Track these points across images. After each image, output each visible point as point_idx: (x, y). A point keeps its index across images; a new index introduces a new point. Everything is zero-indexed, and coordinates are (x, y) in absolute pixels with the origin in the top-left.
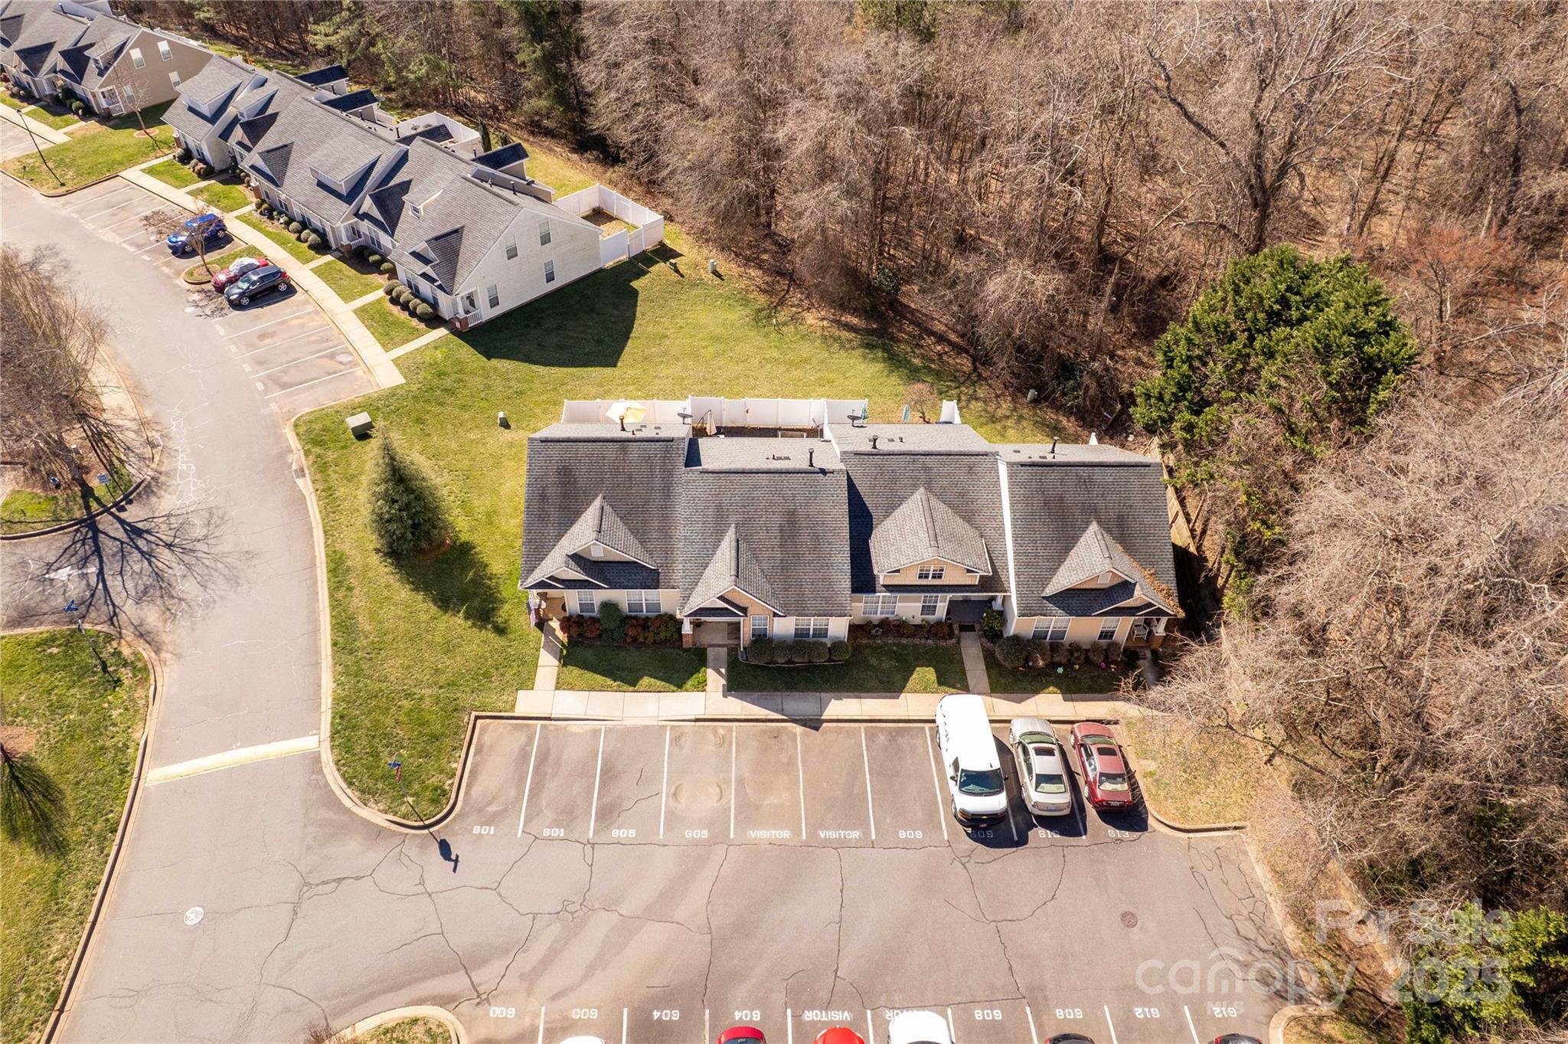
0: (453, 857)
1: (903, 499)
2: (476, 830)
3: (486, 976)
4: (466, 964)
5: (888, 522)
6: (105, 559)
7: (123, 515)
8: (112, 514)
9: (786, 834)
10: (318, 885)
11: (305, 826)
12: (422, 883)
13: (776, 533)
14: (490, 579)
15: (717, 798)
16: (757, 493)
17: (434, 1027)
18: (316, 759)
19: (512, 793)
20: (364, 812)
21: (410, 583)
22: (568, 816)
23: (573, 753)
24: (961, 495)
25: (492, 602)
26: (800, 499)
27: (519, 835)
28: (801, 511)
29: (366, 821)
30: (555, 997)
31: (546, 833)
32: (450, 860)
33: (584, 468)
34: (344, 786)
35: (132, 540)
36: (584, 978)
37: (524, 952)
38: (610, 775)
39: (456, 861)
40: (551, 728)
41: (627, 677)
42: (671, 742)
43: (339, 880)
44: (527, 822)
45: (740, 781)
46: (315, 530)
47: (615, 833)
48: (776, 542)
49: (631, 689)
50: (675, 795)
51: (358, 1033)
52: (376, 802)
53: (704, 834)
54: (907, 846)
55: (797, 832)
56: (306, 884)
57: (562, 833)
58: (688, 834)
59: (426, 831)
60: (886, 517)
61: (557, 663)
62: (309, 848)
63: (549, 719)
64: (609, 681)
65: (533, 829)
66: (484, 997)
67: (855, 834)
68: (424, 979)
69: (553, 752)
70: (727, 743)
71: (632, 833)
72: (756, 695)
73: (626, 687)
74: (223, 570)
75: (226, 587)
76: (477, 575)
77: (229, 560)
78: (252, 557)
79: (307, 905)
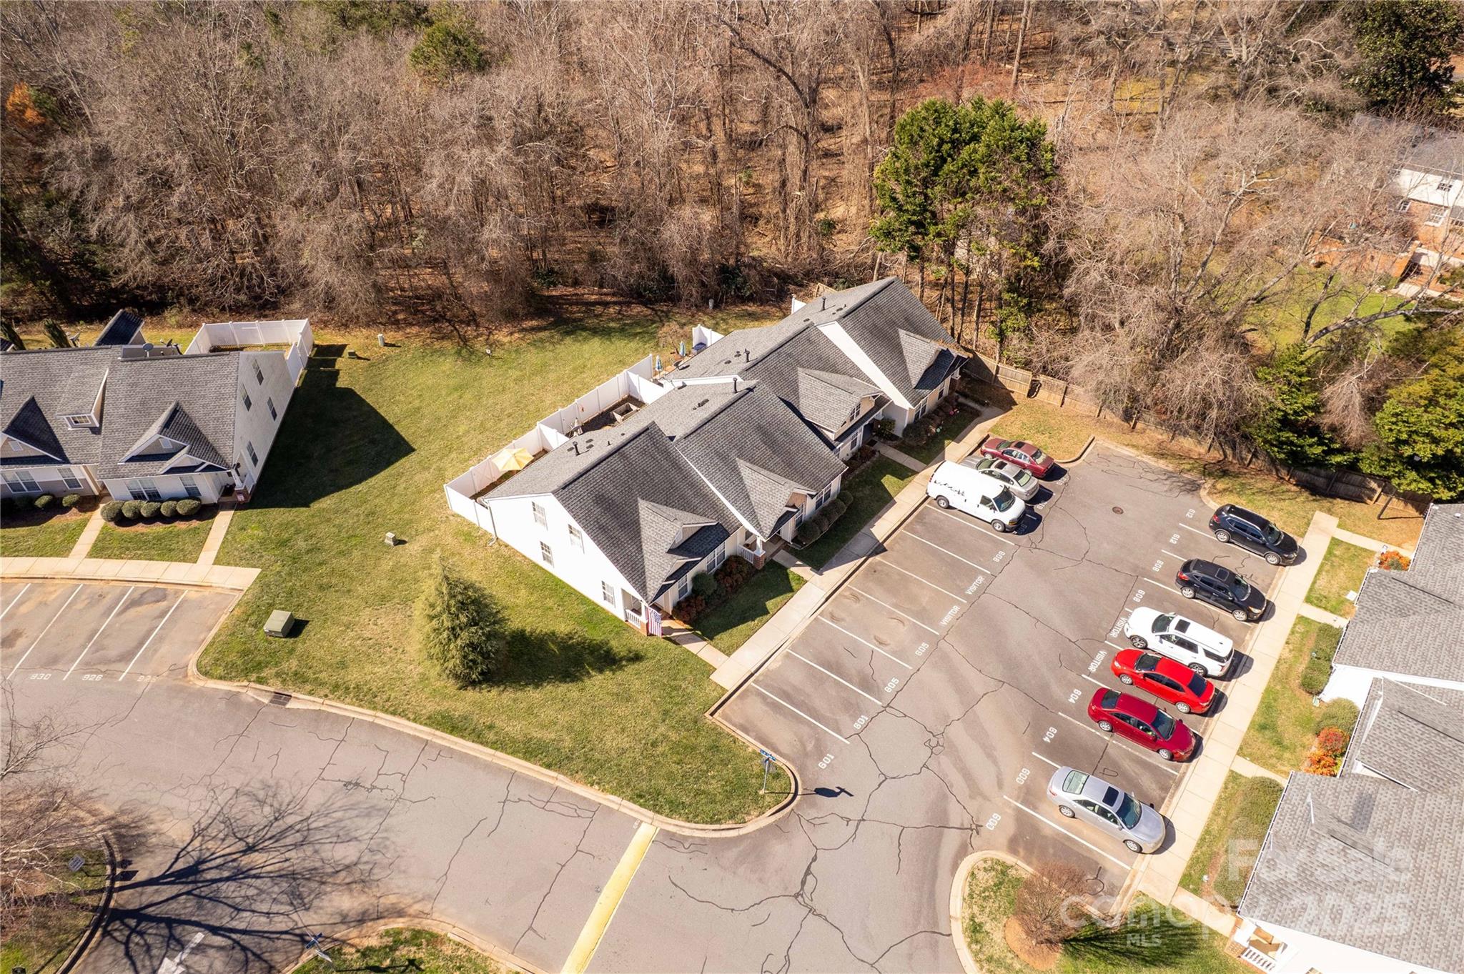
0: (838, 790)
1: (796, 381)
2: (822, 766)
3: (956, 816)
4: (940, 824)
5: (802, 400)
6: (193, 919)
7: (139, 878)
8: (122, 888)
9: (956, 608)
10: (802, 889)
11: (734, 873)
12: (849, 820)
13: (763, 447)
14: (571, 638)
15: (901, 625)
16: (729, 429)
17: (985, 865)
18: (666, 834)
20: (750, 827)
21: (527, 685)
22: (853, 708)
23: (796, 677)
24: (820, 359)
25: (599, 650)
26: (756, 416)
27: (847, 743)
28: (763, 423)
29: (760, 830)
30: (1000, 785)
31: (857, 726)
32: (838, 794)
33: (611, 488)
34: (716, 826)
35: (195, 882)
36: (995, 762)
37: (952, 786)
38: (834, 667)
39: (842, 790)
40: (761, 678)
41: (757, 612)
42: (832, 622)
43: (808, 872)
44: (839, 732)
45: (896, 606)
46: (378, 721)
47: (887, 690)
48: (769, 452)
49: (768, 616)
50: (880, 643)
51: (959, 915)
52: (748, 814)
53: (924, 646)
54: (1006, 563)
55: (959, 603)
56: (796, 896)
57: (864, 718)
58: (918, 653)
59: (798, 798)
60: (798, 398)
61: (705, 643)
62: (760, 880)
63: (752, 675)
64: (751, 624)
65: (847, 732)
66: (974, 827)
67: (980, 579)
68: (937, 857)
70: (858, 596)
71: (896, 681)
72: (834, 559)
73: (765, 618)
74: (347, 815)
75: (375, 822)
76: (557, 644)
77: (339, 804)
78: (357, 784)
79: (816, 905)
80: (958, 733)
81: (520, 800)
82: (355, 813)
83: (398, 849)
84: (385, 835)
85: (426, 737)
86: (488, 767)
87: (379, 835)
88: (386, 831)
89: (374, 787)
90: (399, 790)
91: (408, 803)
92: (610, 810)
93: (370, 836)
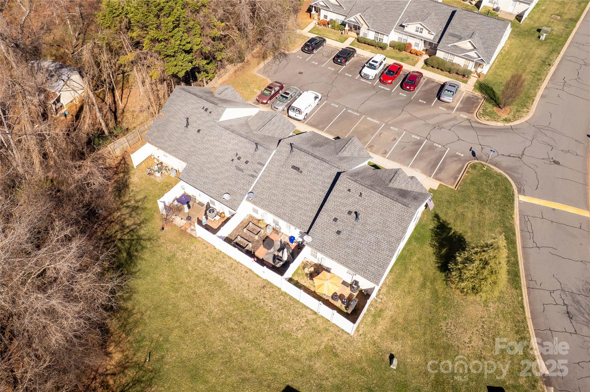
0: (471, 151)
2: (462, 155)
4: (471, 127)
9: (368, 119)
10: (516, 157)
11: (522, 174)
12: (482, 148)
15: (382, 134)
18: (519, 192)
19: (448, 160)
22: (431, 148)
23: (423, 164)
25: (437, 232)
27: (449, 149)
30: (448, 114)
31: (440, 146)
36: (440, 114)
37: (454, 124)
38: (413, 153)
39: (470, 150)
42: (388, 153)
43: (509, 156)
44: (445, 151)
47: (418, 138)
50: (395, 140)
52: (495, 172)
53: (391, 128)
54: (338, 104)
55: (365, 118)
56: (520, 158)
57: (435, 144)
58: (397, 129)
59: (479, 161)
62: (519, 167)
63: (427, 177)
65: (443, 149)
66: (468, 120)
67: (349, 111)
68: (484, 128)
69: (430, 167)
70: (370, 145)
71: (413, 136)
74: (584, 312)
75: (579, 298)
76: (440, 250)
77: (582, 318)
78: (568, 313)
79: (521, 153)
80: (432, 121)
81: (534, 242)
82: (582, 309)
83: (584, 283)
84: (582, 291)
85: (526, 289)
86: (526, 258)
87: (583, 294)
88: (580, 291)
89: (565, 304)
90: (559, 292)
91: (562, 286)
92: (520, 211)
93: (586, 298)
